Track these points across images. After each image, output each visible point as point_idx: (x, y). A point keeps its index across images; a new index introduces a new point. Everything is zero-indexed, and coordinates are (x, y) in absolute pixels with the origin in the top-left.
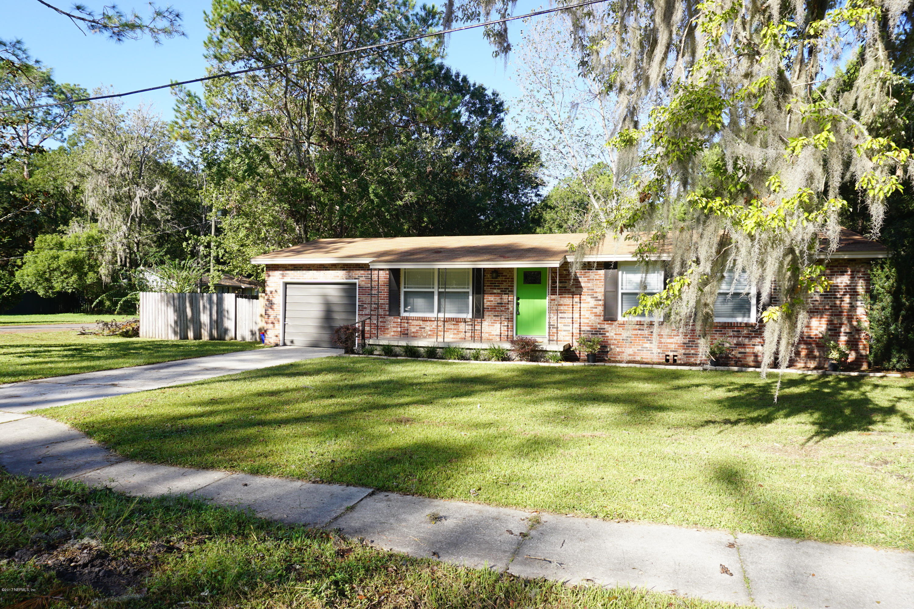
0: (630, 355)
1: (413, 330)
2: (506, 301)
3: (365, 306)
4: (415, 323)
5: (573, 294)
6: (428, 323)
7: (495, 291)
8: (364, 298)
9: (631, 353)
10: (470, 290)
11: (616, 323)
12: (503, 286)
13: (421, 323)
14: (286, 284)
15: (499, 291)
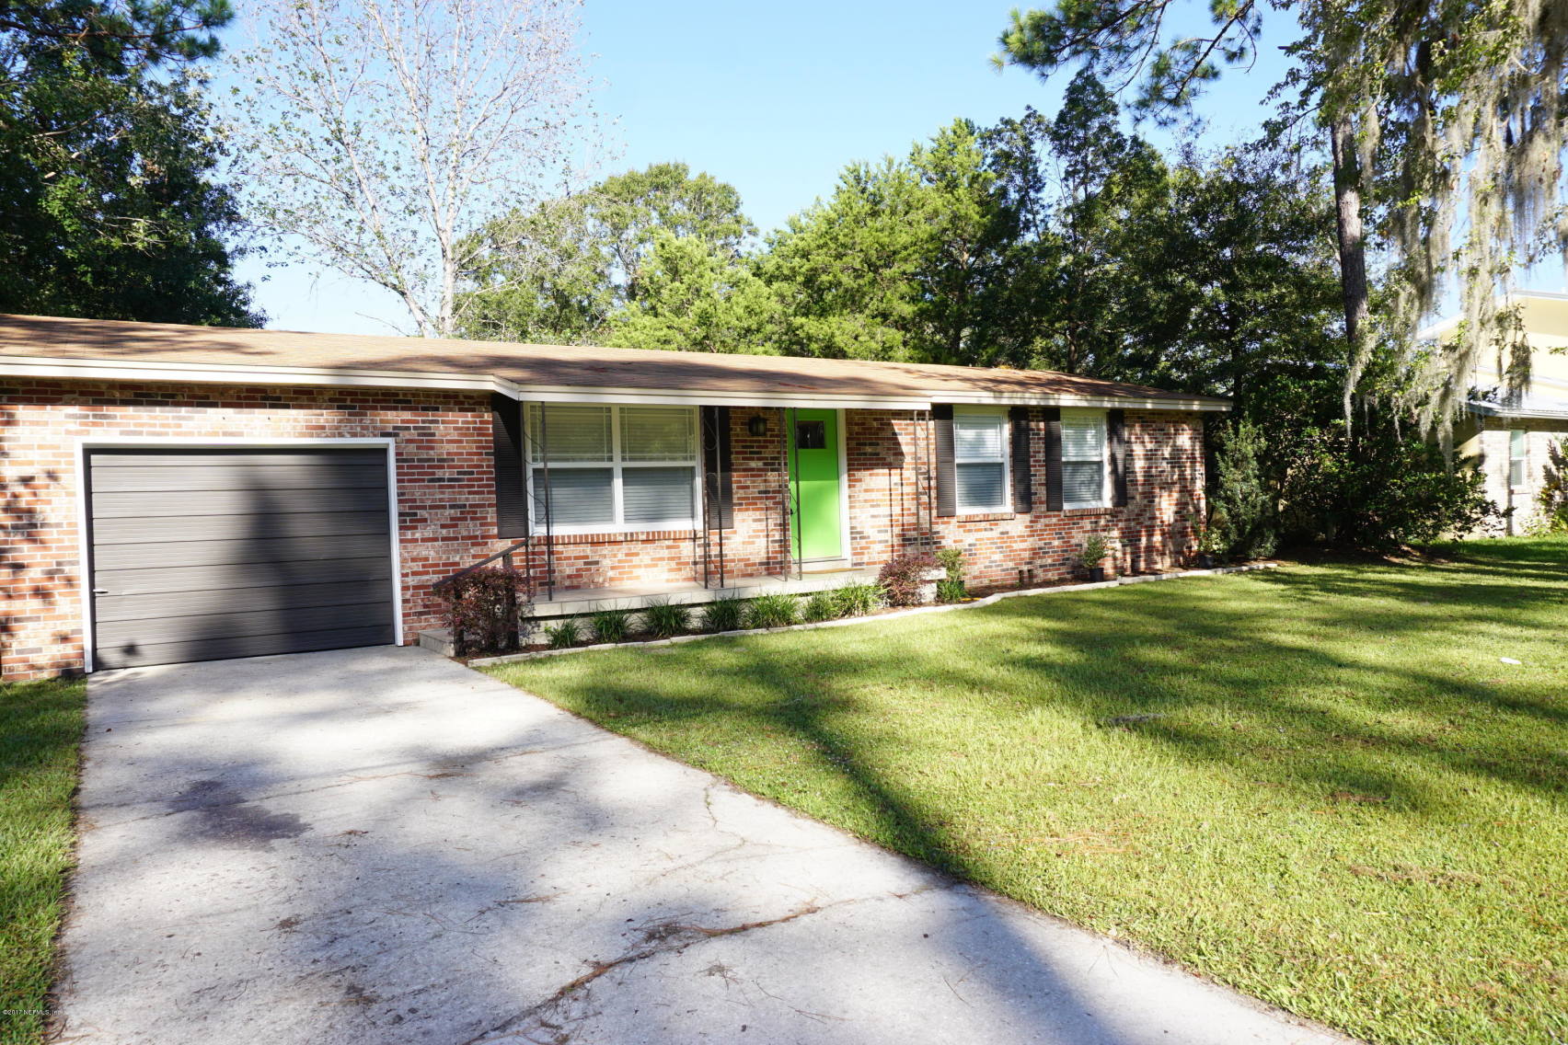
0: (975, 578)
1: (568, 571)
2: (774, 485)
3: (422, 513)
4: (571, 551)
5: (890, 466)
6: (606, 549)
7: (753, 464)
8: (417, 492)
9: (977, 573)
10: (698, 464)
11: (954, 521)
12: (768, 453)
13: (588, 550)
14: (89, 451)
15: (760, 464)
